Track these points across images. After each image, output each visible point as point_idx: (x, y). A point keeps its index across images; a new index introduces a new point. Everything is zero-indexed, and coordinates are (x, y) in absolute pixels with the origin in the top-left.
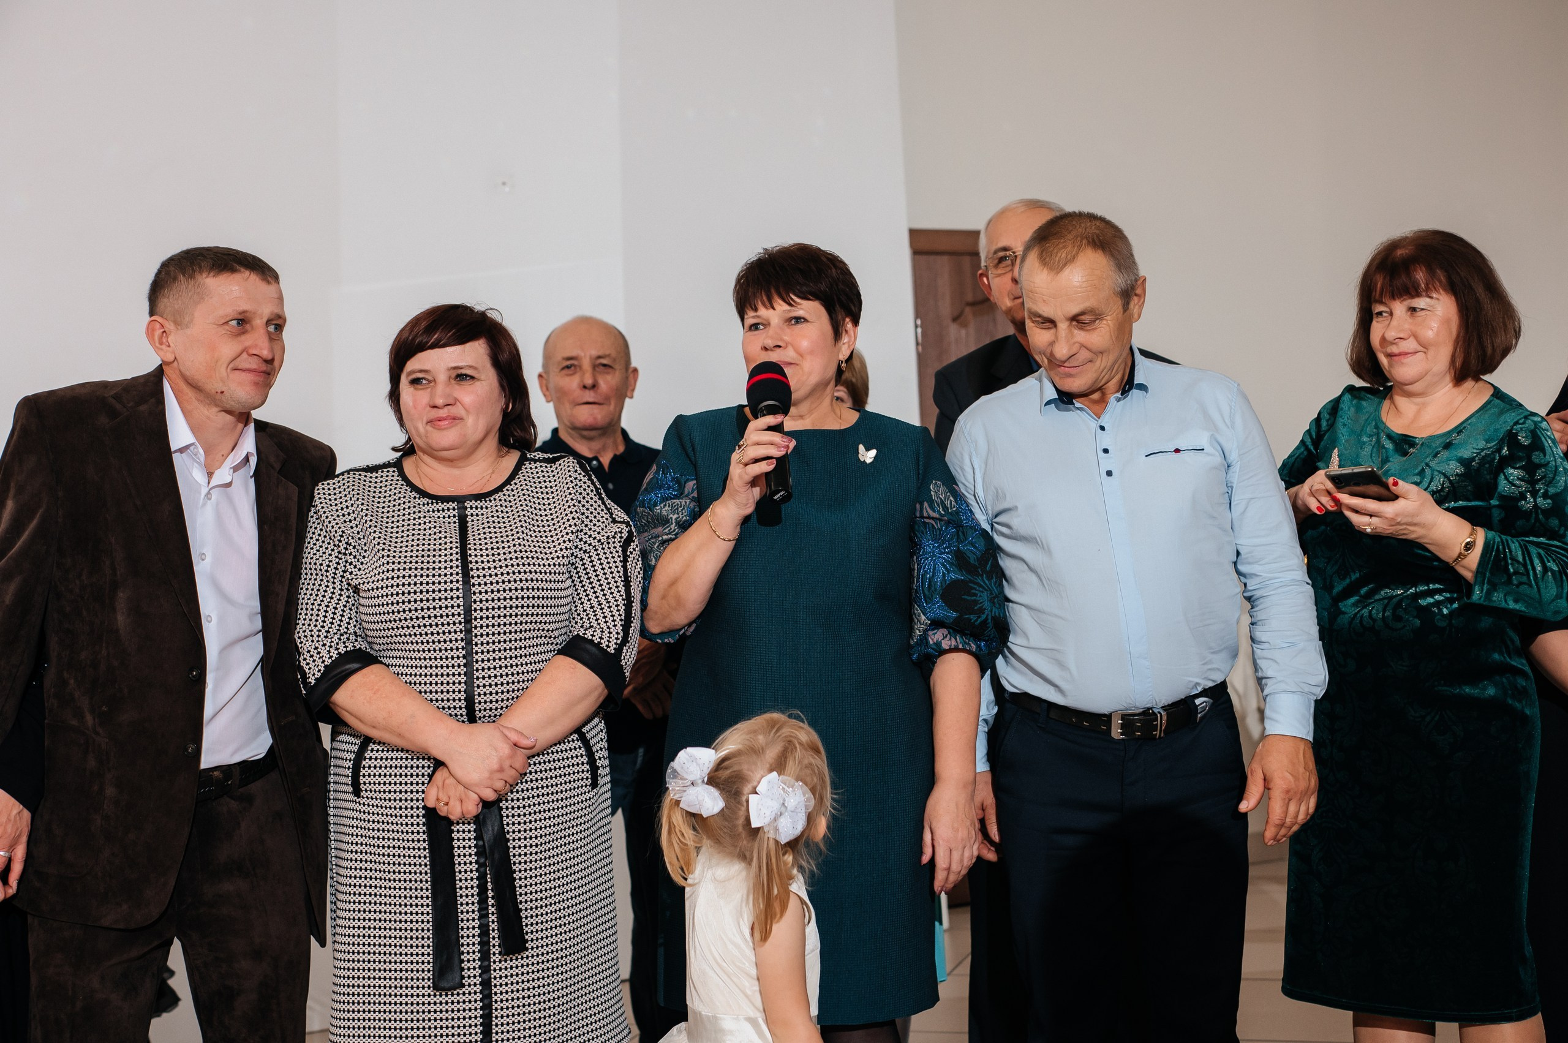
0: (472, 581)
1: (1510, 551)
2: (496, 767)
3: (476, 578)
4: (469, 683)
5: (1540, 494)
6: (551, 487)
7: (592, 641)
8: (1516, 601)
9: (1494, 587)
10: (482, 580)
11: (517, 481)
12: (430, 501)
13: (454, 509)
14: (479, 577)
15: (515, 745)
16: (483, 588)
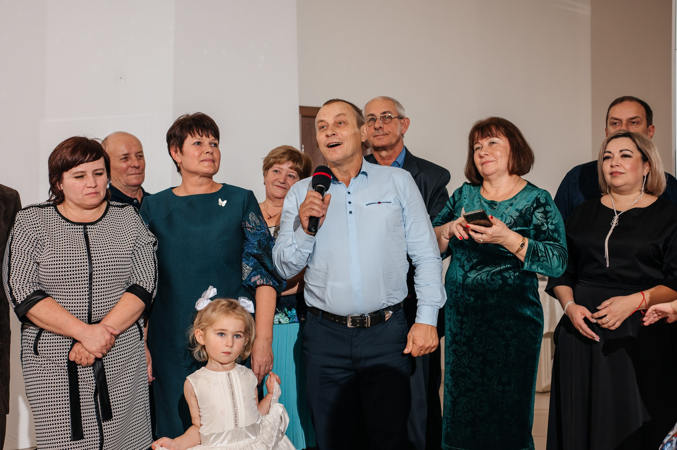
0: (93, 262)
1: (539, 247)
2: (104, 344)
3: (94, 261)
4: (90, 306)
5: (549, 223)
6: (122, 219)
7: (143, 287)
8: (541, 269)
9: (533, 262)
10: (97, 262)
11: (107, 216)
12: (71, 224)
13: (82, 229)
14: (96, 260)
15: (111, 334)
16: (98, 265)
